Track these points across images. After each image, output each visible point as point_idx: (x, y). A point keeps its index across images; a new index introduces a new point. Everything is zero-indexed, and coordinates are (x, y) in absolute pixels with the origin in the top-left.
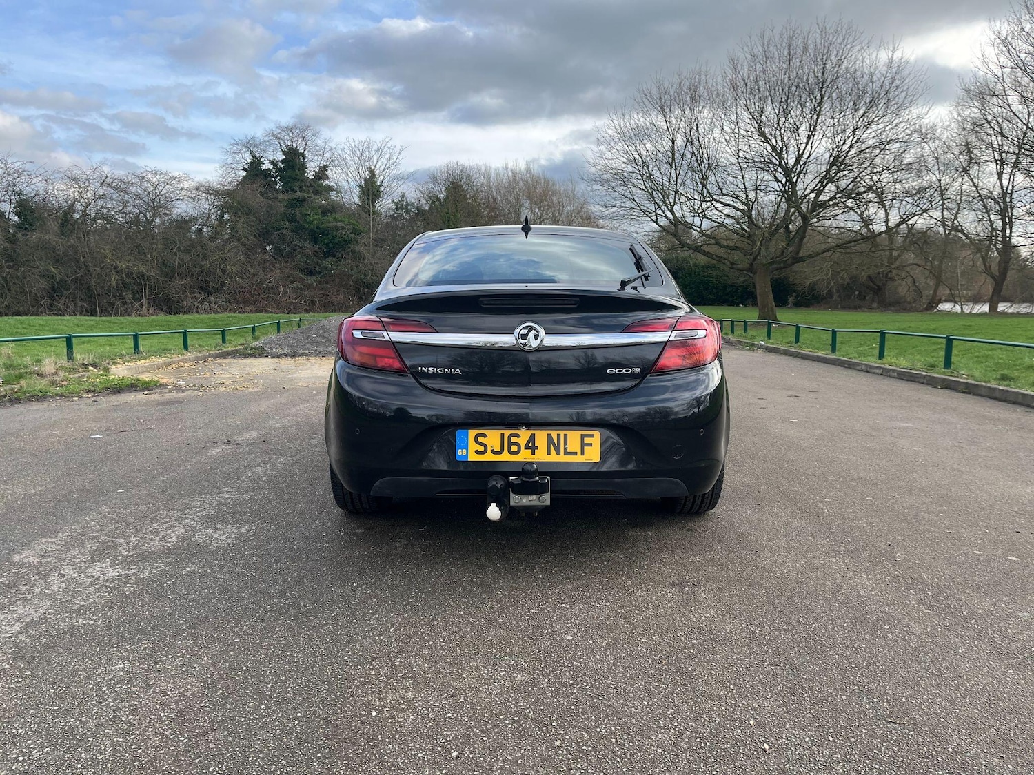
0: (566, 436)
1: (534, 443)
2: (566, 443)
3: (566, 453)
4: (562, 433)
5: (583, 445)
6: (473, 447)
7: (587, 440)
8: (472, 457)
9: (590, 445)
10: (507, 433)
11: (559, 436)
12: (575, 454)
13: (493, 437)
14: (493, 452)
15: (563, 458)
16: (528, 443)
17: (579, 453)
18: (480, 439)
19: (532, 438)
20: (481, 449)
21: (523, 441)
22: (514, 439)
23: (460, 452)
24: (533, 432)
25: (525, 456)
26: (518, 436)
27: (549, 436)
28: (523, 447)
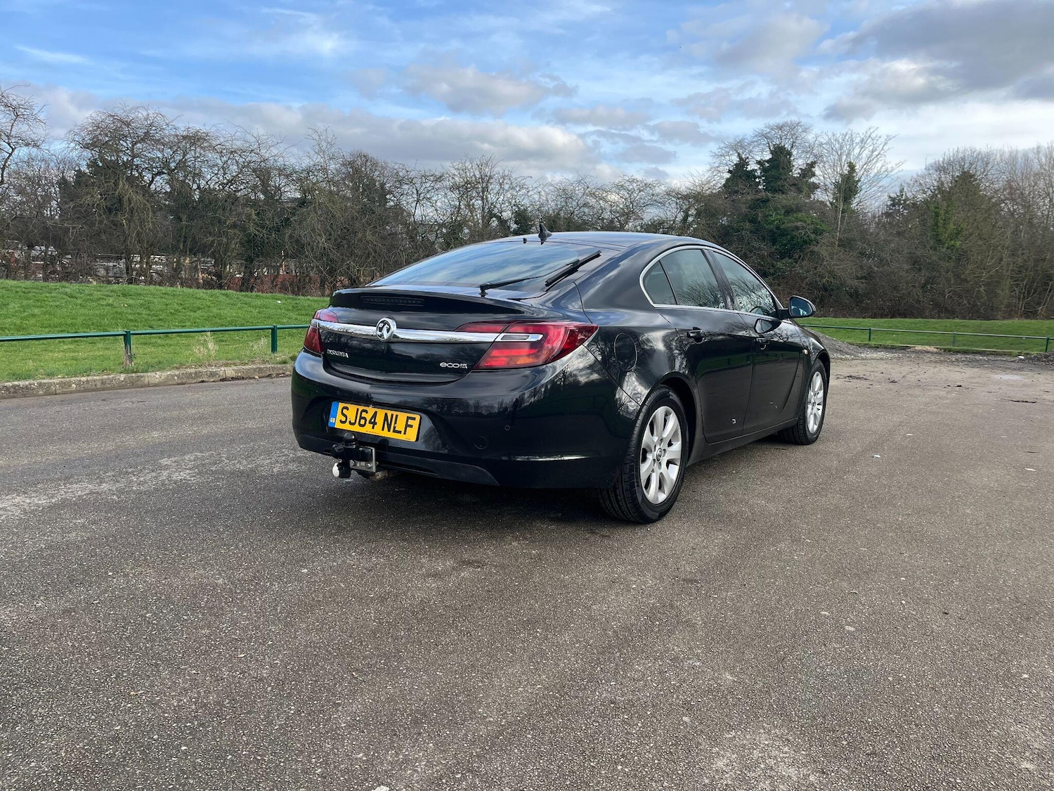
0: (397, 416)
1: (375, 420)
2: (395, 423)
3: (395, 431)
4: (395, 413)
5: (407, 426)
6: (340, 417)
7: (410, 422)
8: (338, 425)
9: (411, 426)
10: (361, 408)
11: (392, 415)
12: (400, 432)
13: (352, 411)
14: (350, 423)
15: (391, 435)
16: (371, 419)
17: (403, 432)
18: (345, 411)
19: (375, 415)
20: (344, 419)
21: (368, 416)
22: (364, 414)
23: (332, 420)
24: (376, 410)
25: (368, 429)
26: (367, 412)
27: (386, 414)
28: (367, 422)
